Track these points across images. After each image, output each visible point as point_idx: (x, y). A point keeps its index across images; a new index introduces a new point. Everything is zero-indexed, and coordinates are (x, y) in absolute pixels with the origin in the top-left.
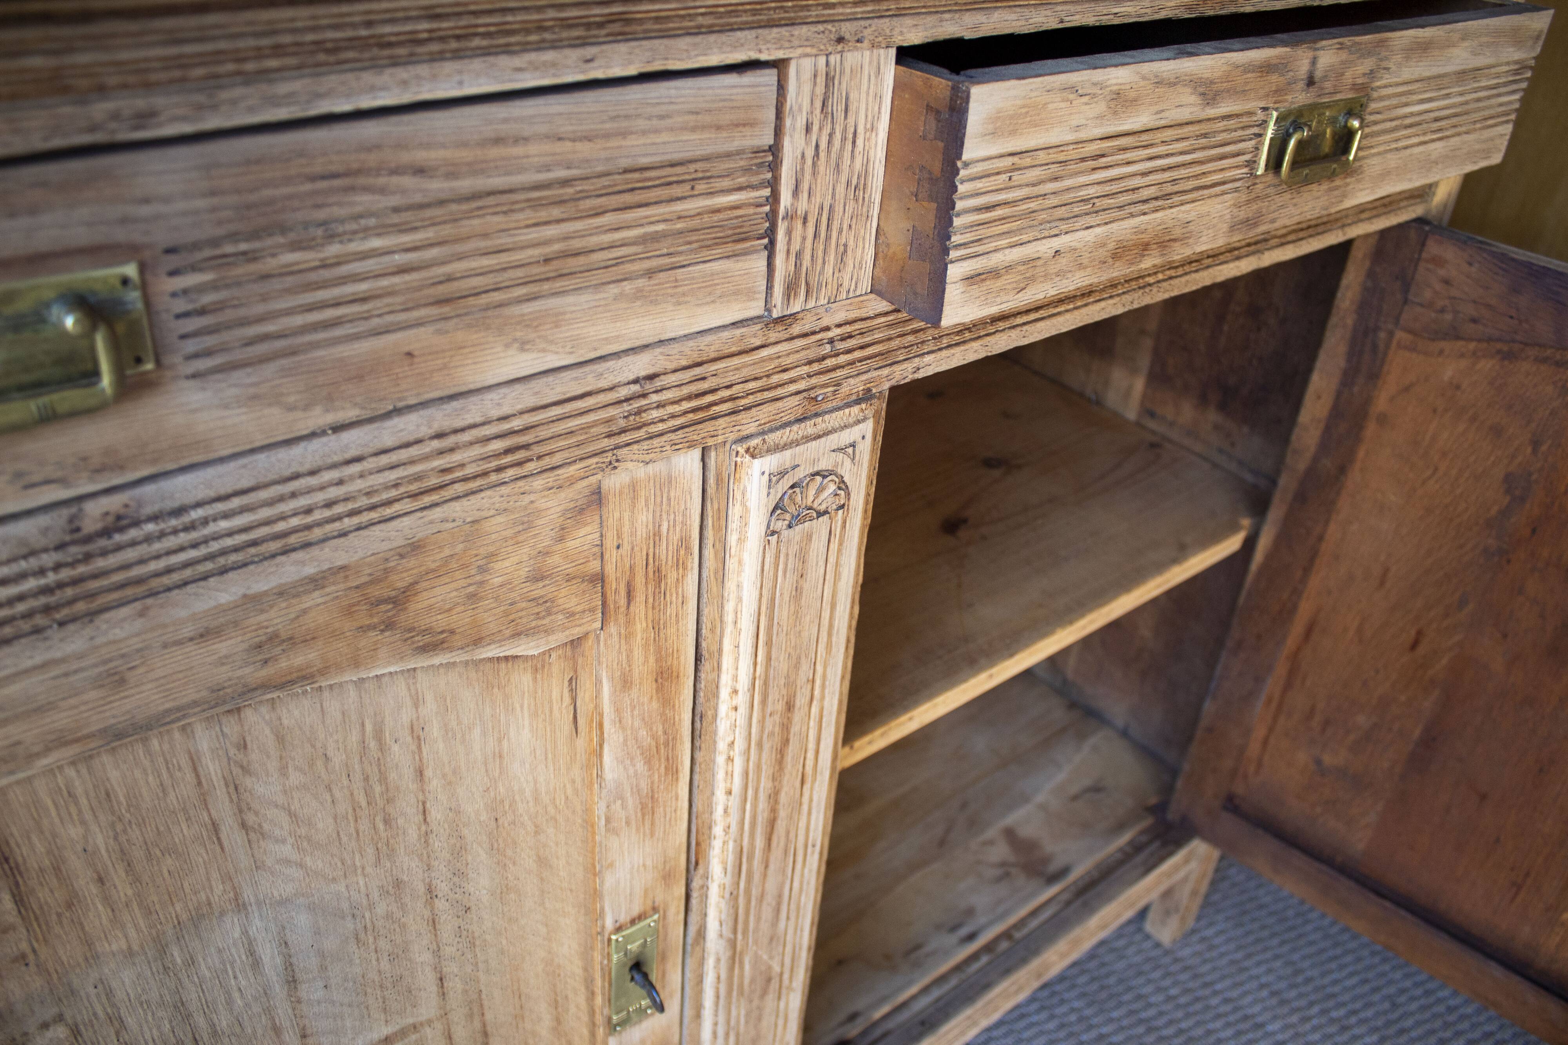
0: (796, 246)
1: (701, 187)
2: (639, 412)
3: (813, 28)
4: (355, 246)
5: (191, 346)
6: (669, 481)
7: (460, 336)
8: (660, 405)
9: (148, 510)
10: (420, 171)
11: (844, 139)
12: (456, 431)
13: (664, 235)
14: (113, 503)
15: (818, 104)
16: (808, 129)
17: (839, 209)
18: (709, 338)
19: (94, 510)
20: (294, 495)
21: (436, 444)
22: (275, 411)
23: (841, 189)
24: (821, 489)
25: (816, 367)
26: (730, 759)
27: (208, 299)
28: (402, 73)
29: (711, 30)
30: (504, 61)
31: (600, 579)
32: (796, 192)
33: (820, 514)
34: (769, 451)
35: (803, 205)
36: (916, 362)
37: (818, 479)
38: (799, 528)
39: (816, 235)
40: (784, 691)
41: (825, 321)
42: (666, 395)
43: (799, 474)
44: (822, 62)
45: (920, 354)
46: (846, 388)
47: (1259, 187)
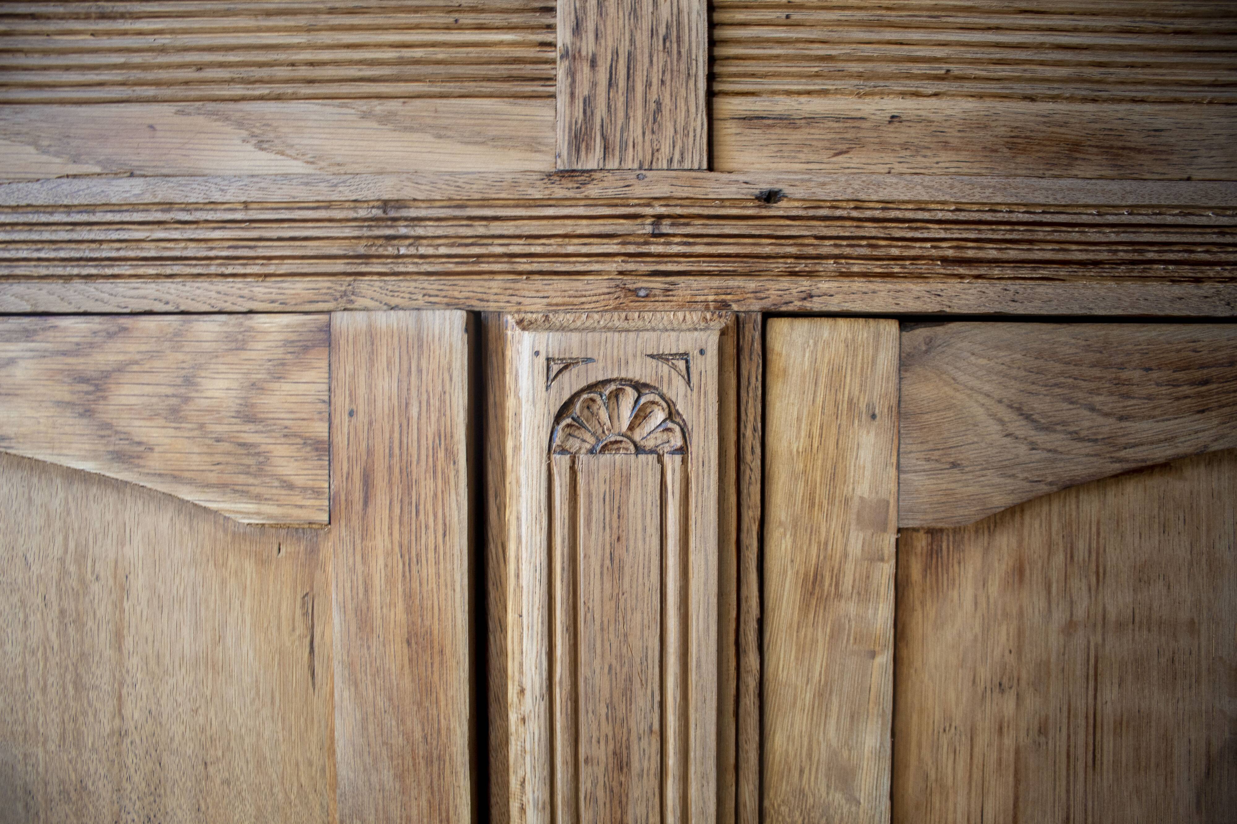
0: (583, 90)
1: (466, 20)
2: (387, 239)
8: (415, 242)
17: (642, 58)
18: (472, 178)
22: (31, 149)
23: (643, 38)
24: (641, 415)
31: (324, 449)
32: (577, 29)
33: (639, 450)
34: (549, 329)
35: (588, 45)
36: (805, 284)
37: (630, 394)
38: (606, 458)
39: (612, 83)
40: (606, 729)
41: (639, 190)
42: (420, 231)
43: (597, 374)
45: (811, 276)
46: (687, 287)
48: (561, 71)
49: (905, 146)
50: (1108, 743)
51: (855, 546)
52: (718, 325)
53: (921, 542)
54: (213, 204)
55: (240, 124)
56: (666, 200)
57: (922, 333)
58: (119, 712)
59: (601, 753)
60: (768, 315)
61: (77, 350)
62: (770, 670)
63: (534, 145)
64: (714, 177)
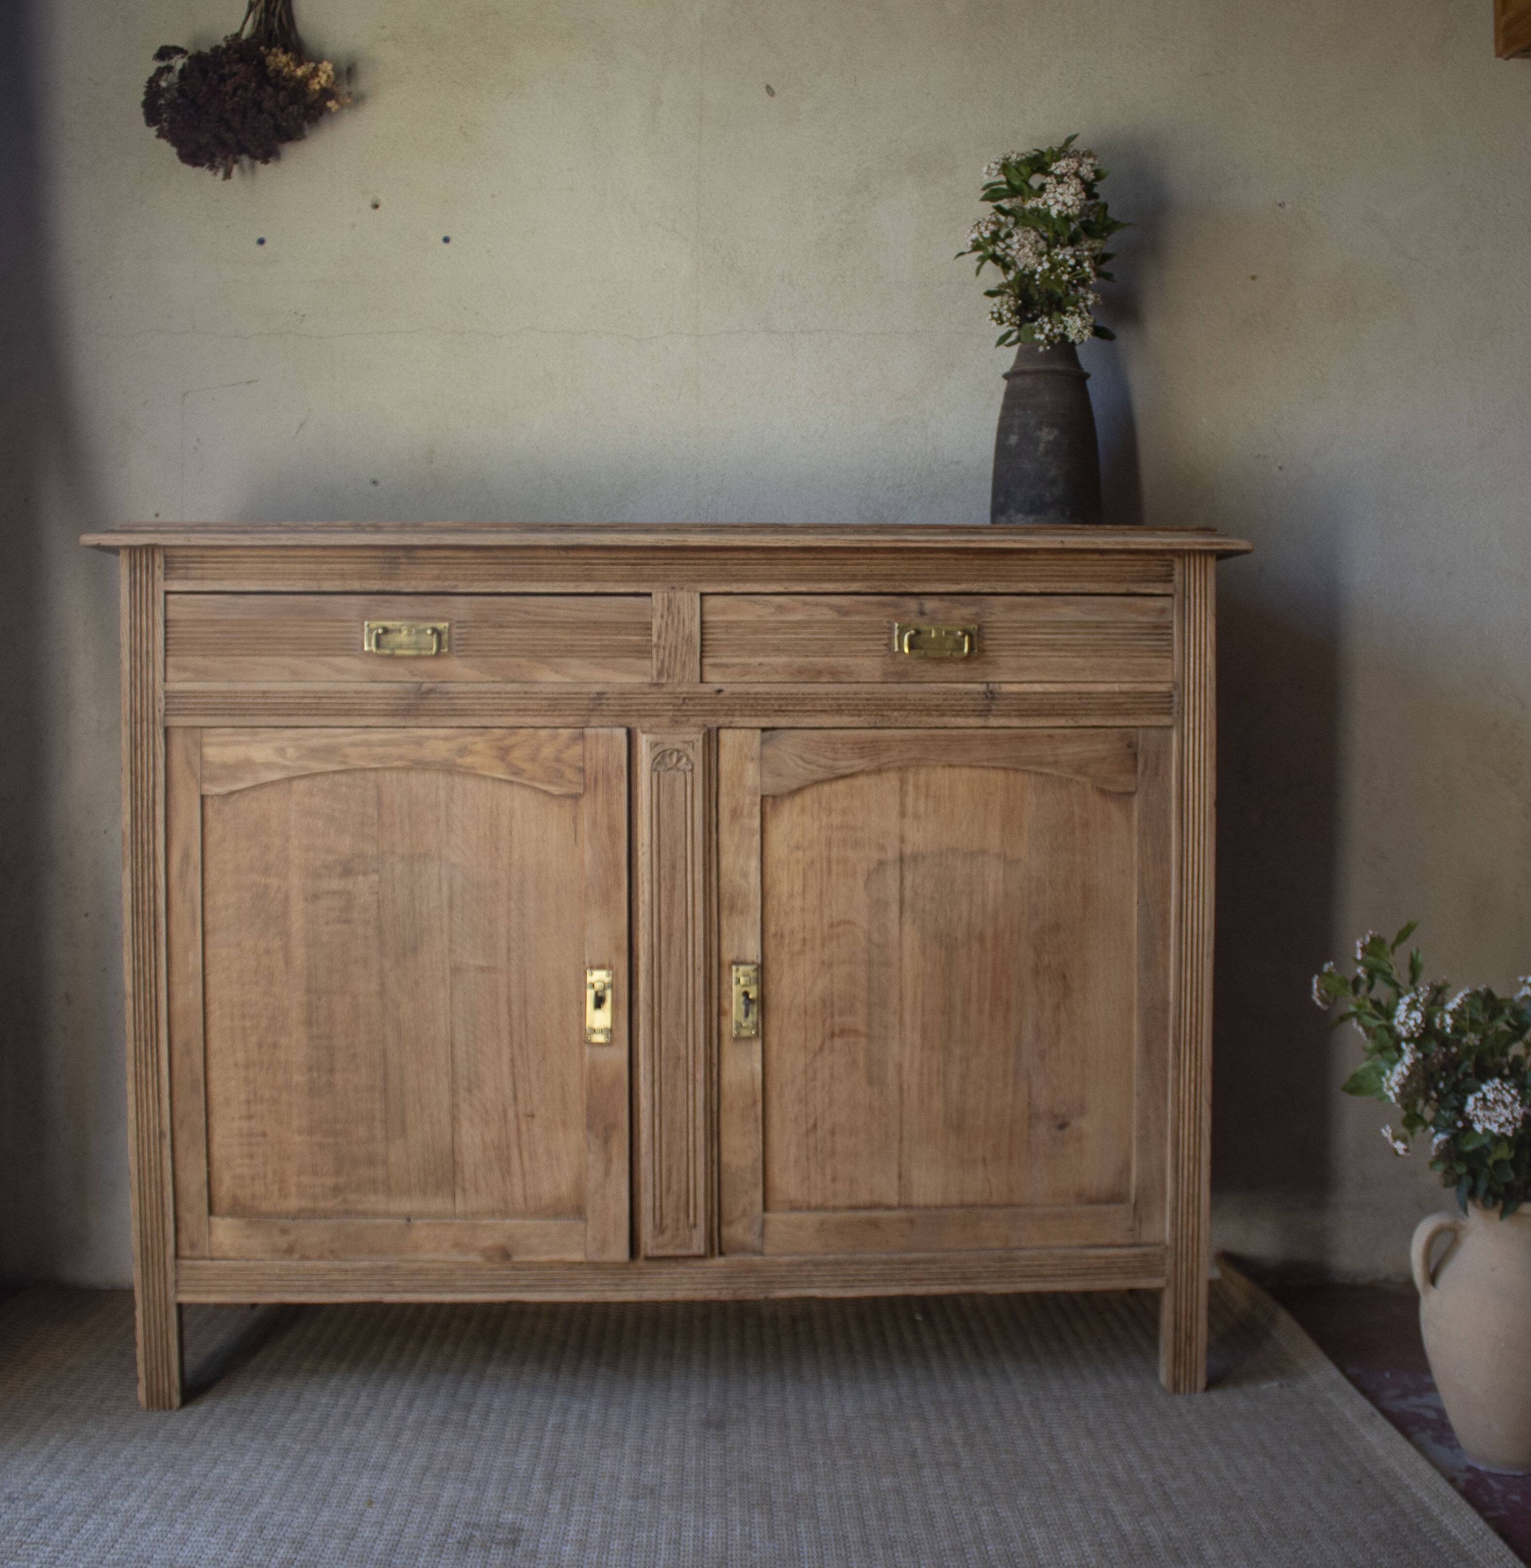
0: (661, 657)
1: (622, 632)
2: (599, 704)
3: (662, 584)
4: (505, 630)
5: (459, 648)
6: (611, 739)
7: (535, 664)
8: (608, 705)
9: (439, 690)
10: (527, 613)
11: (679, 622)
12: (532, 693)
13: (611, 646)
14: (430, 686)
15: (666, 610)
16: (662, 617)
17: (680, 647)
18: (626, 685)
19: (426, 686)
20: (479, 698)
21: (524, 695)
22: (477, 672)
23: (680, 639)
24: (679, 760)
25: (676, 707)
27: (464, 636)
28: (520, 584)
29: (621, 581)
30: (550, 584)
31: (582, 770)
32: (659, 637)
33: (678, 770)
34: (651, 734)
35: (662, 643)
36: (730, 719)
37: (676, 753)
38: (669, 773)
39: (670, 655)
40: (669, 856)
41: (679, 690)
42: (609, 702)
43: (666, 747)
44: (666, 595)
45: (733, 716)
46: (693, 720)
47: (900, 658)
48: (654, 651)
49: (764, 673)
50: (834, 867)
51: (748, 800)
52: (702, 732)
53: (770, 800)
54: (542, 693)
55: (549, 665)
56: (688, 693)
57: (768, 734)
58: (510, 857)
59: (668, 864)
60: (718, 728)
61: (499, 740)
62: (720, 841)
63: (645, 674)
64: (702, 685)
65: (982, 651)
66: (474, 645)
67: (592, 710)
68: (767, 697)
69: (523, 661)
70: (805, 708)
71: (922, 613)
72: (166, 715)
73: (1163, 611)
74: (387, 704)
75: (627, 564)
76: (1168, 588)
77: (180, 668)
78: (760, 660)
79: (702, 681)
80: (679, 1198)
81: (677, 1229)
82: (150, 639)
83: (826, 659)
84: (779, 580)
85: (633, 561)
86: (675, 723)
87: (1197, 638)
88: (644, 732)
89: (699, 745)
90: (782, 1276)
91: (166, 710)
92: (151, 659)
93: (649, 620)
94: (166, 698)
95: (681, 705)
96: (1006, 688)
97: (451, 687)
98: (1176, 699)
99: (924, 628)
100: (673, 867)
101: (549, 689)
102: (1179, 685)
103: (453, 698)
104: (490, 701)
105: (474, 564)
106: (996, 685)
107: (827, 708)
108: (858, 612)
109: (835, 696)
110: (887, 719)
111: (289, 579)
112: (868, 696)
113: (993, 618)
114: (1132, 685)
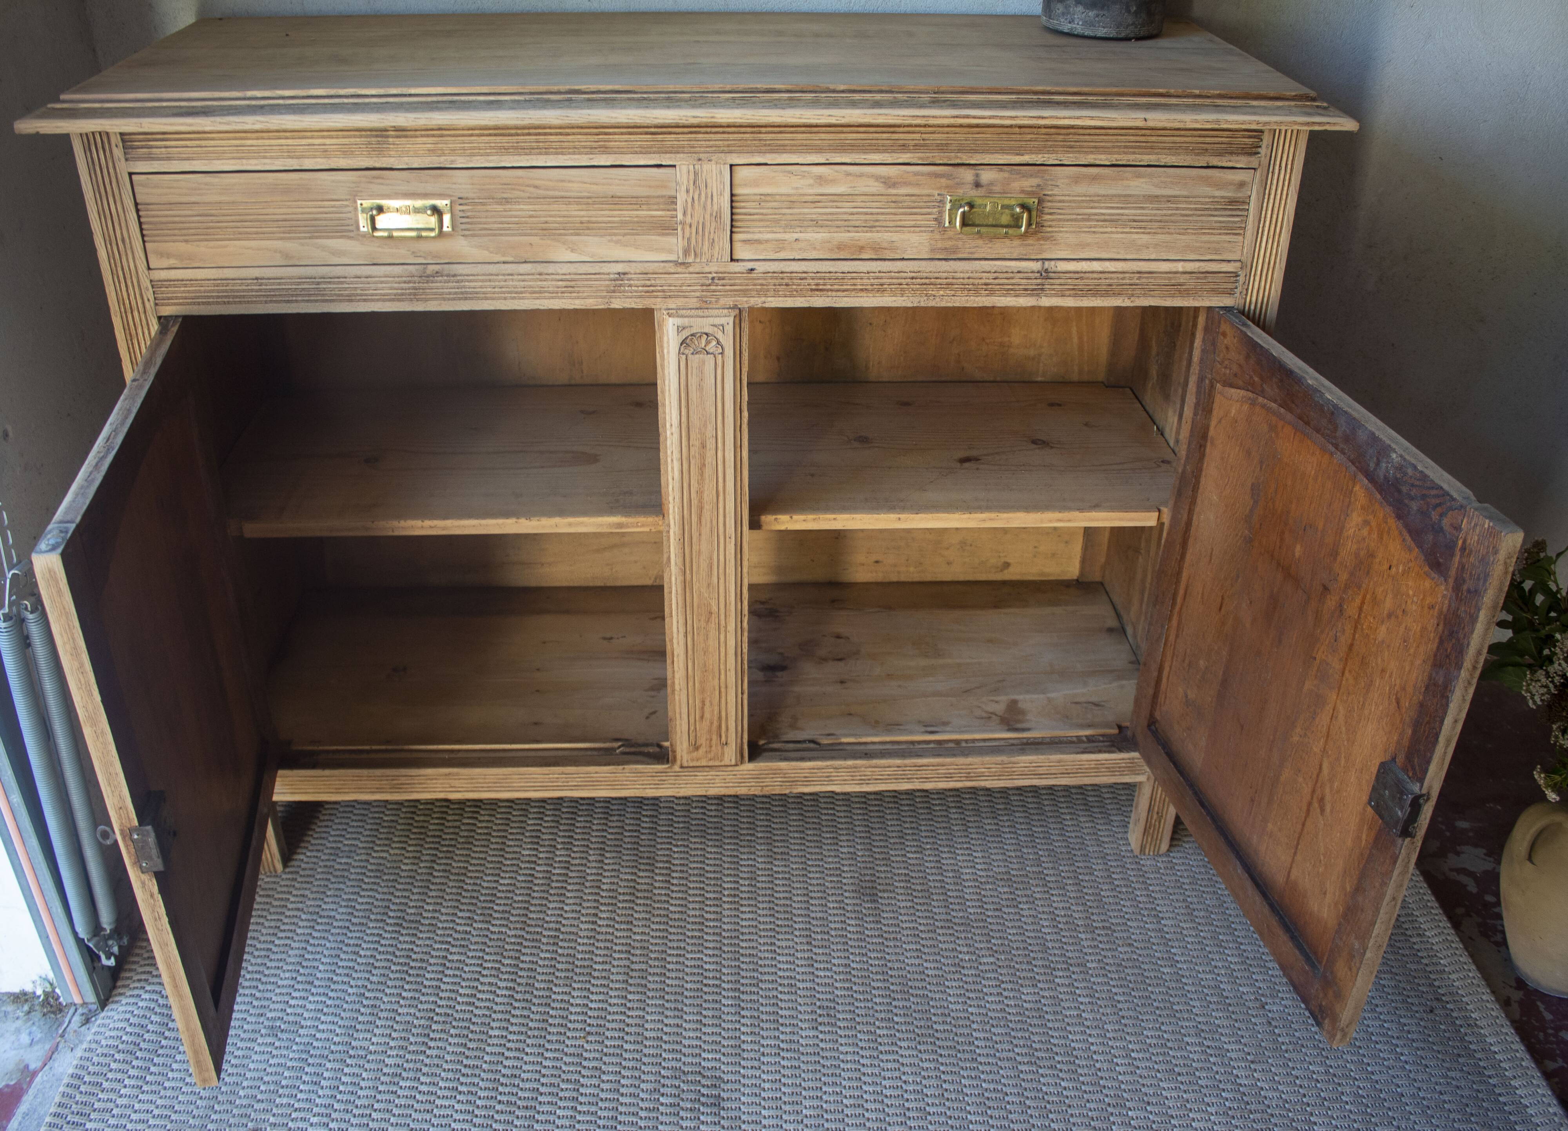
0: (687, 235)
1: (644, 207)
2: (621, 285)
3: (686, 155)
4: (514, 207)
5: (463, 226)
7: (549, 242)
8: (630, 286)
9: (445, 272)
10: (536, 187)
11: (706, 197)
12: (547, 274)
13: (631, 222)
14: (436, 268)
15: (692, 183)
16: (688, 191)
17: (708, 224)
18: (649, 264)
19: (431, 268)
20: (490, 281)
21: (538, 277)
22: (486, 252)
23: (708, 217)
24: (708, 342)
25: (705, 288)
26: (672, 460)
27: (469, 214)
28: (527, 157)
29: (641, 153)
32: (685, 214)
33: (708, 353)
34: (678, 316)
35: (688, 220)
36: (763, 299)
37: (705, 336)
38: (697, 356)
39: (697, 233)
40: (699, 436)
41: (707, 269)
42: (632, 282)
43: (694, 331)
44: (691, 167)
45: (766, 296)
46: (723, 301)
47: (950, 233)
48: (679, 227)
49: (800, 249)
52: (733, 314)
54: (558, 273)
55: (564, 243)
56: (717, 272)
59: (697, 443)
60: (750, 309)
63: (670, 251)
64: (733, 263)
65: (1040, 225)
66: (480, 223)
67: (614, 292)
68: (803, 276)
69: (535, 240)
70: (845, 287)
71: (977, 185)
72: (156, 304)
73: (1242, 185)
74: (391, 289)
75: (647, 133)
76: (1253, 161)
77: (161, 255)
78: (796, 236)
79: (732, 260)
80: (712, 723)
81: (711, 747)
82: (123, 225)
83: (869, 234)
84: (819, 150)
85: (653, 130)
86: (704, 305)
87: (1275, 216)
88: (670, 315)
89: (729, 329)
90: (805, 777)
91: (155, 299)
92: (128, 246)
93: (673, 193)
94: (153, 287)
95: (710, 285)
96: (1063, 266)
97: (459, 269)
98: (1241, 279)
99: (978, 201)
100: (703, 446)
101: (566, 269)
102: (1246, 266)
103: (462, 281)
104: (503, 283)
105: (472, 135)
106: (1053, 263)
107: (869, 287)
108: (906, 184)
109: (877, 274)
110: (932, 298)
111: (265, 157)
112: (913, 275)
113: (1056, 191)
114: (1197, 264)
